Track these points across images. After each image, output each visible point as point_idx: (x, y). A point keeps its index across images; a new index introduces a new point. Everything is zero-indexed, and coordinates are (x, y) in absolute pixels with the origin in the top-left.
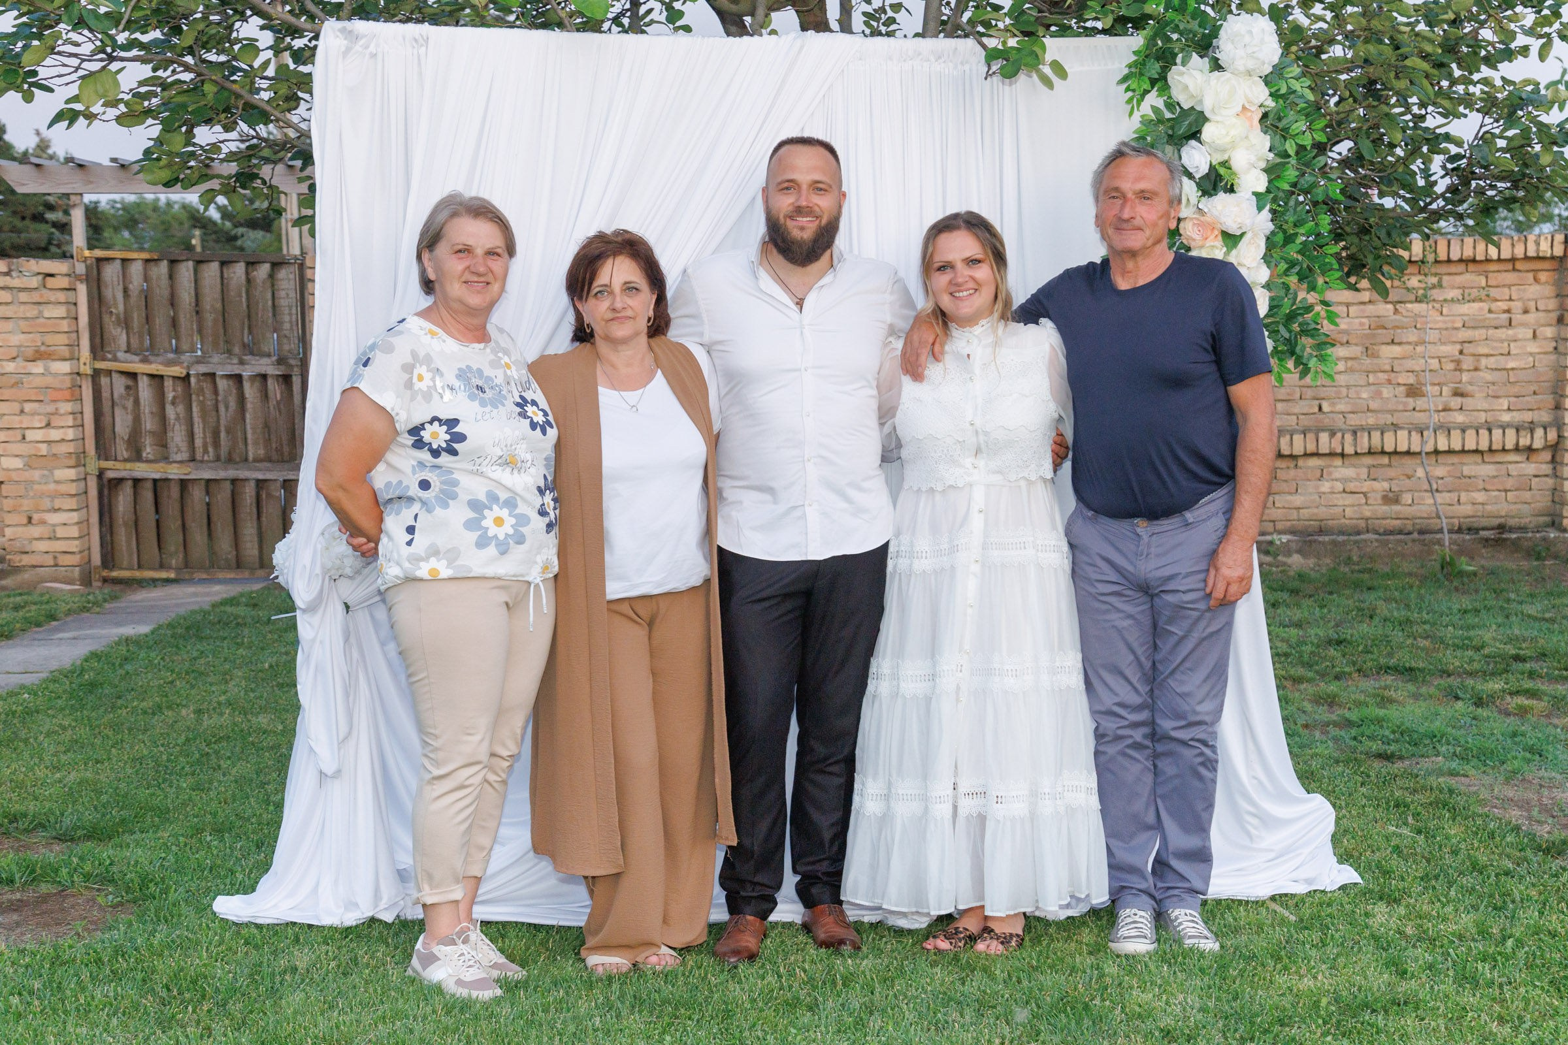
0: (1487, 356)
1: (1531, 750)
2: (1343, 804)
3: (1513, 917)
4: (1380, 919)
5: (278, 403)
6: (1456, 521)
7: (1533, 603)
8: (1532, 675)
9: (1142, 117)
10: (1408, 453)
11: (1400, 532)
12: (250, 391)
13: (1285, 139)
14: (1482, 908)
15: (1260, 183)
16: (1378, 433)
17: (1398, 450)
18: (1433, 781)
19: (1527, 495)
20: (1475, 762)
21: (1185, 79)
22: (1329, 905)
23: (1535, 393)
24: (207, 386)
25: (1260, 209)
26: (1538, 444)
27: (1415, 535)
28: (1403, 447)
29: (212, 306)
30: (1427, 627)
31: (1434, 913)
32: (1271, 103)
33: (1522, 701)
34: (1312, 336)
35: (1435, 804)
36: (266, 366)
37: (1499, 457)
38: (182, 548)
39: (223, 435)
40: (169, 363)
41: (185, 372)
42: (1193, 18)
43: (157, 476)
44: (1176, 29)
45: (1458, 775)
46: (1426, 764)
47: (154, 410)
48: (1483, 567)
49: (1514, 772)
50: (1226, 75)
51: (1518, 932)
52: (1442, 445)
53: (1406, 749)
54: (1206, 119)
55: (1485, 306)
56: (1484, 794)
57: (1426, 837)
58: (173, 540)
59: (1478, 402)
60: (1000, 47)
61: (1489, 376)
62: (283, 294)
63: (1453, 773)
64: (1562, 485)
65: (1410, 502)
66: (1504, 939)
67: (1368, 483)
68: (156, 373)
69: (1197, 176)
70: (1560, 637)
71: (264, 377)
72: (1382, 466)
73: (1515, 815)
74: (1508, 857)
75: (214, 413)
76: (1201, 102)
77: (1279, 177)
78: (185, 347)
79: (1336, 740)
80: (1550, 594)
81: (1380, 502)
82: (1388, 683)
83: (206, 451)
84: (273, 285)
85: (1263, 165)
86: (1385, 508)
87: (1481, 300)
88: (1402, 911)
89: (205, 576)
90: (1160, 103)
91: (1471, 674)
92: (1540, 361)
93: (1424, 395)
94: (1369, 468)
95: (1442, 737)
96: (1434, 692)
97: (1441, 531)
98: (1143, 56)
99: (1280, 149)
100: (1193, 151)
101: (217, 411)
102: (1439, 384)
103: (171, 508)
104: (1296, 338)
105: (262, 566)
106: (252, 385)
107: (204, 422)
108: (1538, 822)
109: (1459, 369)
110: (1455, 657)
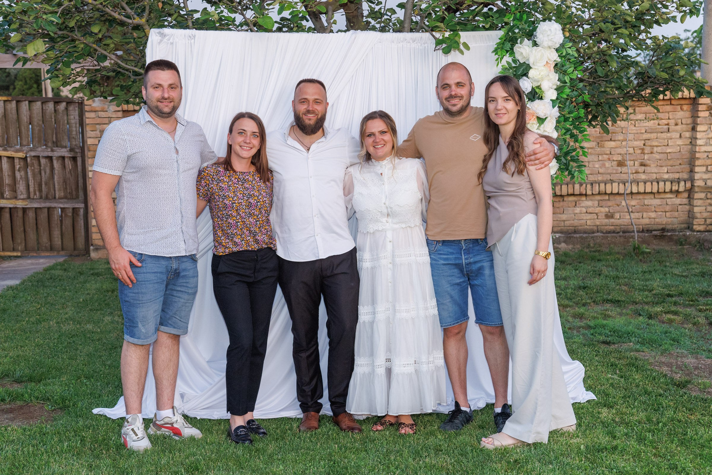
0: (657, 146)
1: (674, 340)
2: (588, 365)
3: (662, 414)
4: (604, 414)
5: (70, 170)
6: (641, 227)
7: (677, 268)
8: (675, 304)
9: (502, 66)
10: (618, 194)
11: (614, 232)
12: (56, 164)
13: (565, 75)
14: (649, 410)
15: (554, 95)
16: (604, 184)
17: (613, 192)
18: (628, 354)
19: (676, 214)
20: (647, 345)
21: (522, 50)
22: (582, 409)
23: (680, 164)
24: (35, 162)
25: (554, 107)
26: (681, 189)
27: (621, 234)
28: (615, 191)
29: (38, 123)
30: (626, 280)
31: (628, 412)
32: (559, 60)
33: (669, 316)
34: (576, 162)
35: (629, 365)
36: (64, 152)
37: (662, 196)
38: (24, 241)
39: (43, 186)
40: (17, 151)
41: (25, 155)
42: (525, 23)
43: (11, 206)
44: (518, 28)
45: (639, 351)
46: (625, 346)
47: (10, 174)
48: (654, 249)
49: (665, 350)
50: (539, 48)
51: (664, 420)
52: (635, 190)
53: (616, 339)
54: (530, 68)
55: (656, 122)
56: (652, 360)
57: (625, 379)
58: (20, 237)
59: (652, 169)
60: (441, 38)
61: (657, 156)
62: (72, 117)
63: (637, 351)
64: (693, 209)
65: (618, 217)
66: (658, 423)
67: (599, 208)
68: (10, 156)
70: (690, 285)
71: (63, 158)
72: (606, 200)
73: (665, 369)
74: (661, 388)
75: (39, 175)
76: (528, 60)
77: (562, 92)
78: (24, 143)
79: (584, 335)
80: (686, 263)
81: (604, 217)
82: (608, 307)
83: (35, 194)
84: (67, 113)
85: (555, 87)
86: (607, 220)
87: (654, 120)
88: (614, 411)
89: (35, 255)
90: (510, 60)
91: (647, 303)
92: (683, 148)
93: (626, 166)
94: (599, 201)
95: (632, 334)
96: (629, 312)
97: (633, 231)
98: (503, 40)
99: (563, 80)
100: (525, 82)
101: (41, 174)
102: (633, 160)
103: (18, 222)
104: (569, 163)
105: (63, 249)
106: (57, 162)
107: (34, 179)
108: (675, 373)
109: (643, 153)
110: (639, 295)
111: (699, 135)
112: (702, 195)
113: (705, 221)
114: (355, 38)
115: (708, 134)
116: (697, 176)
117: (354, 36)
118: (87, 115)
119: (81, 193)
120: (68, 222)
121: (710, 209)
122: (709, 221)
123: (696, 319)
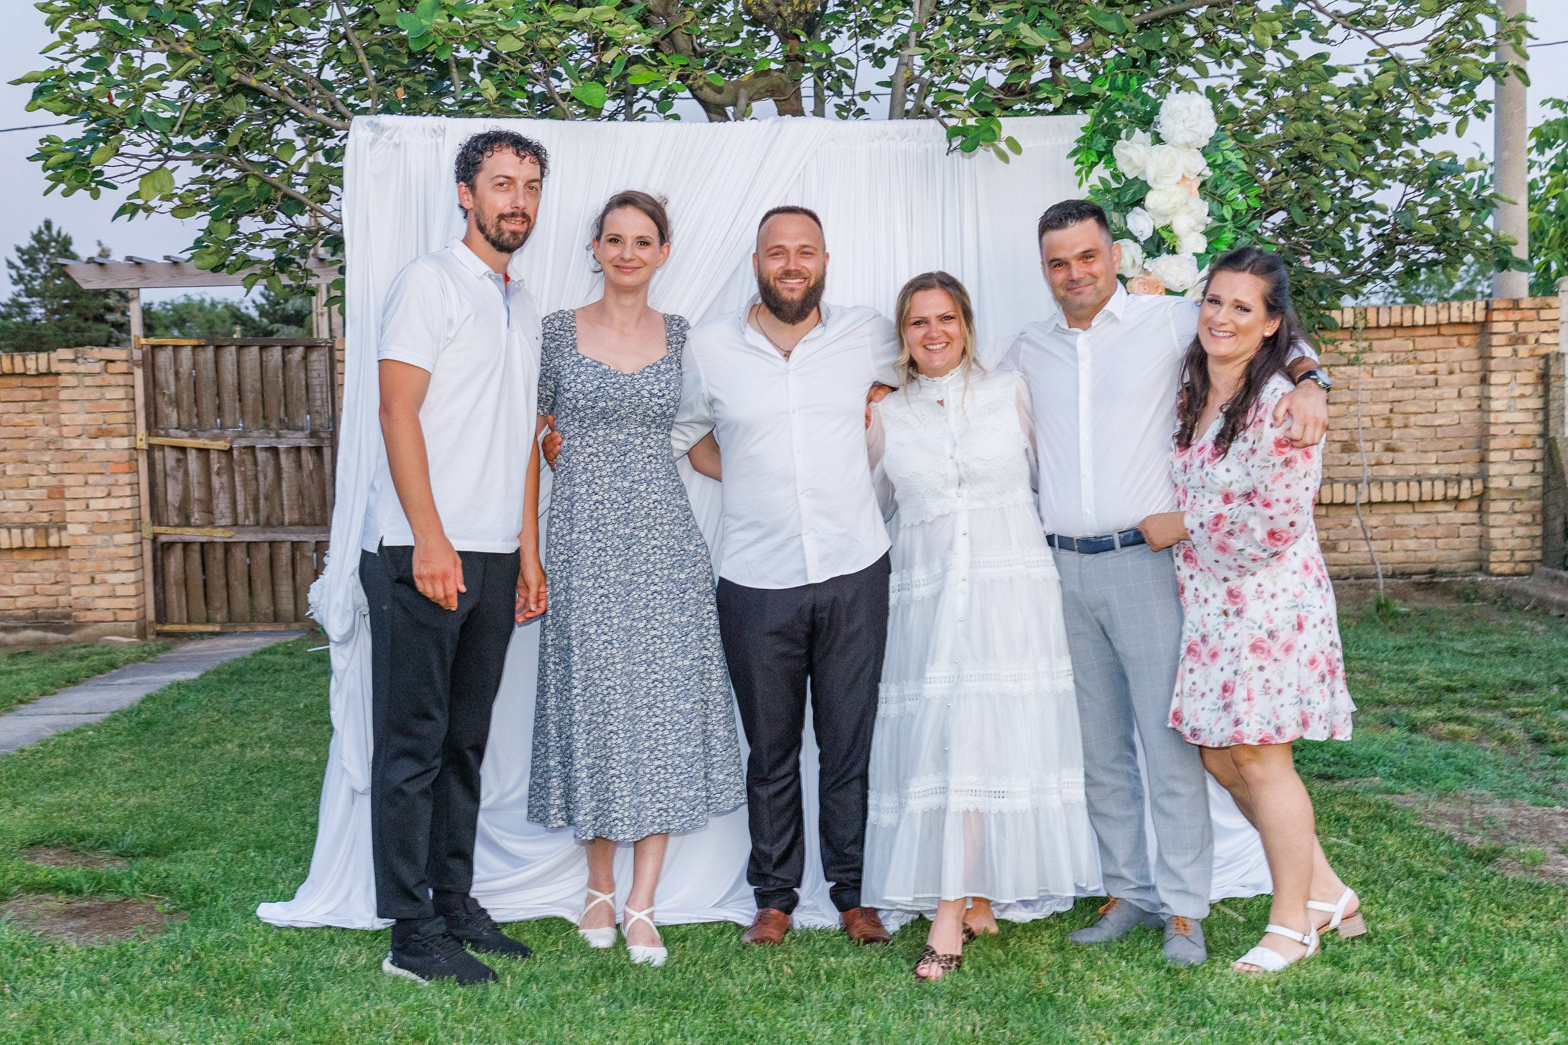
0: (1416, 414)
1: (1462, 770)
3: (1447, 917)
5: (311, 472)
6: (1390, 567)
7: (1462, 640)
8: (1462, 704)
9: (1091, 186)
10: (1344, 504)
12: (286, 461)
13: (1222, 205)
14: (1418, 908)
15: (1201, 245)
17: (1335, 501)
18: (1372, 798)
19: (1456, 542)
20: (1410, 781)
21: (1130, 152)
23: (1461, 448)
24: (248, 458)
25: (1200, 267)
26: (1465, 494)
27: (1352, 580)
28: (1339, 499)
29: (253, 386)
30: (1364, 662)
32: (1208, 173)
33: (1454, 727)
35: (1373, 818)
36: (300, 439)
37: (1428, 508)
38: (226, 605)
39: (262, 501)
40: (215, 438)
41: (228, 445)
42: (1135, 98)
43: (204, 539)
44: (1120, 107)
45: (1394, 792)
46: (1364, 783)
47: (201, 480)
48: (1416, 609)
49: (1448, 790)
50: (1166, 148)
51: (1451, 929)
52: (1376, 497)
53: (1346, 770)
54: (1149, 188)
55: (1413, 368)
56: (1419, 809)
57: (1365, 847)
58: (219, 598)
59: (1408, 456)
60: (960, 125)
61: (1418, 433)
62: (315, 374)
63: (1389, 791)
64: (1488, 533)
65: (1347, 549)
68: (203, 447)
69: (1142, 239)
70: (1488, 671)
71: (298, 449)
73: (1448, 827)
74: (1442, 863)
75: (254, 482)
76: (1144, 172)
77: (1217, 239)
78: (229, 422)
80: (1478, 632)
83: (247, 517)
85: (1202, 228)
87: (1409, 363)
89: (246, 629)
90: (1107, 175)
91: (1405, 704)
92: (1466, 418)
93: (1357, 451)
95: (1379, 760)
96: (1371, 719)
97: (1376, 576)
98: (1090, 132)
99: (1218, 214)
100: (1138, 217)
101: (256, 478)
102: (1371, 440)
103: (216, 568)
105: (297, 620)
106: (287, 457)
107: (245, 490)
108: (1470, 833)
109: (1389, 426)
110: (1390, 689)
111: (1494, 392)
112: (1505, 506)
113: (1512, 555)
114: (779, 130)
115: (1512, 390)
116: (1493, 470)
117: (777, 126)
121: (1521, 531)
122: (1519, 555)
123: (1506, 732)
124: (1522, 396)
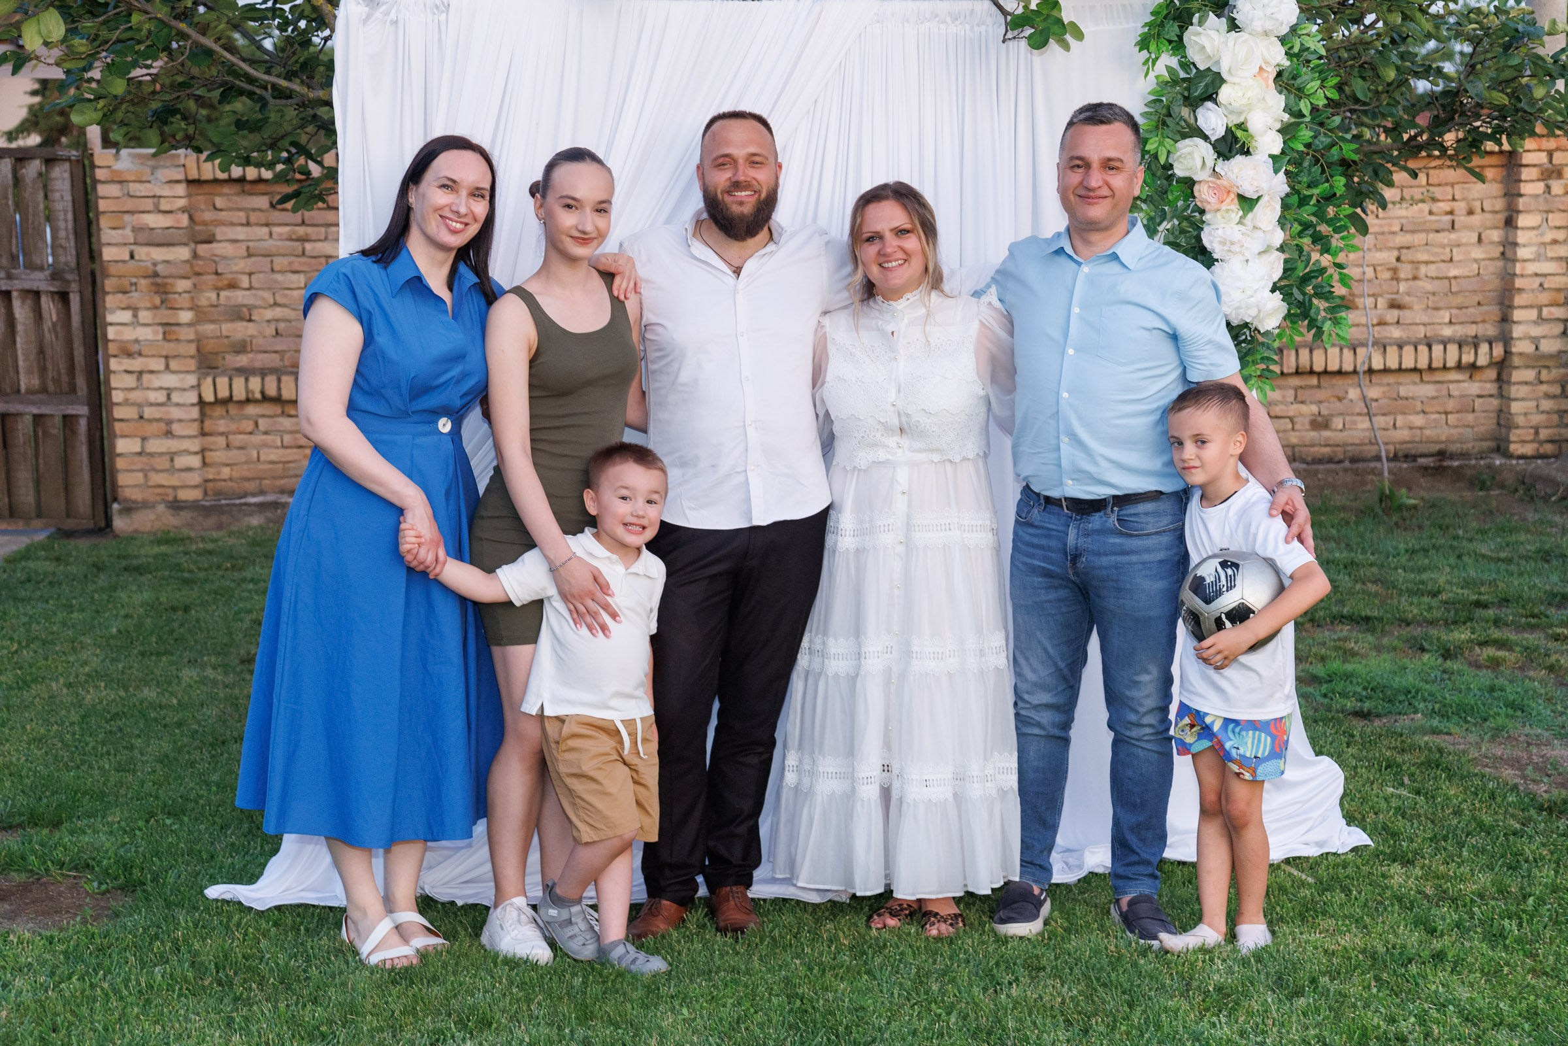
0: (1427, 263)
1: (1512, 705)
3: (1529, 876)
4: (1398, 879)
5: (54, 325)
6: (1391, 448)
7: (1483, 541)
8: (1497, 622)
9: (1157, 77)
10: (1340, 373)
11: (1330, 460)
12: (21, 311)
13: (1300, 98)
14: (1497, 867)
15: (1275, 144)
16: (1307, 351)
17: (1329, 369)
18: (1420, 740)
19: (1470, 418)
20: (1455, 719)
22: (1344, 867)
23: (1479, 304)
25: (1276, 171)
26: (1482, 361)
27: (1347, 464)
28: (1333, 366)
30: (1375, 570)
31: (1451, 873)
32: (1286, 63)
33: (1490, 651)
34: (1327, 299)
35: (1429, 764)
36: (38, 280)
37: (1439, 376)
45: (1441, 733)
46: (1403, 723)
48: (1422, 499)
49: (1498, 730)
50: (1243, 35)
51: (1537, 890)
52: (1377, 364)
53: (1381, 706)
54: (1223, 81)
55: (1425, 207)
56: (1473, 752)
57: (1426, 798)
59: (1416, 314)
61: (1428, 286)
62: (57, 196)
63: (1435, 732)
64: (1509, 407)
65: (1340, 426)
66: (1525, 897)
67: (1296, 406)
69: (1213, 139)
70: (1521, 580)
71: (37, 294)
72: (1312, 387)
73: (1509, 773)
74: (1512, 816)
76: (1218, 63)
77: (1294, 137)
80: (1502, 529)
81: (1308, 426)
82: (1345, 633)
84: (45, 187)
85: (1278, 126)
86: (1314, 434)
87: (1423, 201)
88: (1418, 871)
90: (1174, 63)
91: (1432, 623)
92: (1486, 267)
93: (1357, 308)
94: (1296, 389)
95: (1417, 692)
96: (1399, 644)
97: (1378, 458)
98: (1161, 17)
99: (1295, 109)
100: (1210, 113)
102: (1373, 295)
104: (1310, 300)
105: (39, 515)
106: (23, 302)
108: (1534, 781)
109: (1396, 278)
110: (1411, 604)
111: (1521, 237)
112: (1530, 375)
113: (1537, 433)
114: (822, 13)
115: (1542, 235)
116: (1517, 331)
118: (102, 190)
119: (81, 382)
120: (51, 450)
121: (1547, 405)
122: (1544, 434)
123: (1554, 658)
124: (1555, 242)
